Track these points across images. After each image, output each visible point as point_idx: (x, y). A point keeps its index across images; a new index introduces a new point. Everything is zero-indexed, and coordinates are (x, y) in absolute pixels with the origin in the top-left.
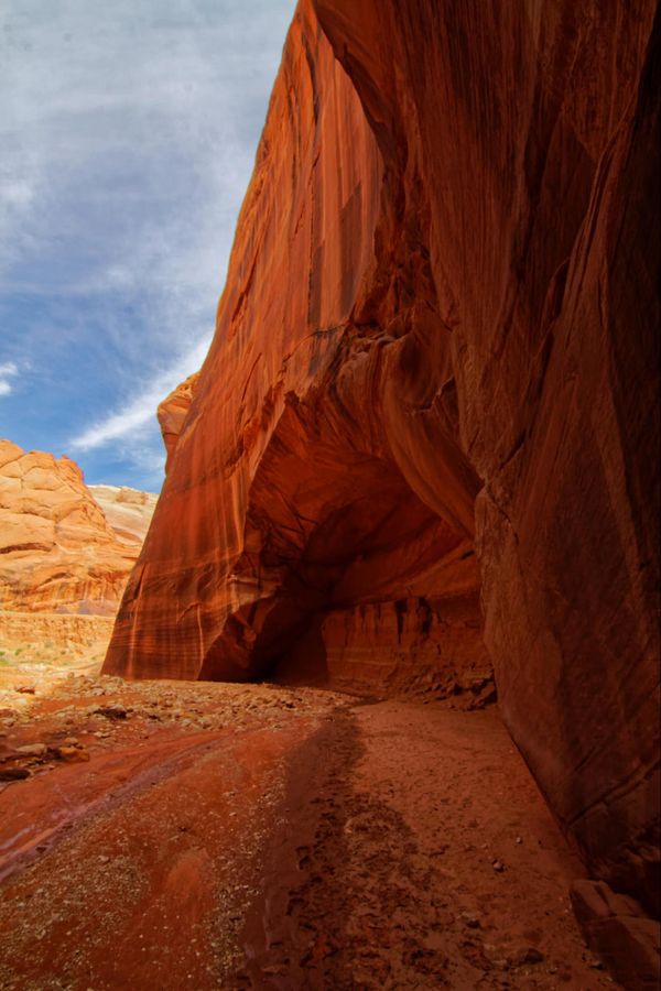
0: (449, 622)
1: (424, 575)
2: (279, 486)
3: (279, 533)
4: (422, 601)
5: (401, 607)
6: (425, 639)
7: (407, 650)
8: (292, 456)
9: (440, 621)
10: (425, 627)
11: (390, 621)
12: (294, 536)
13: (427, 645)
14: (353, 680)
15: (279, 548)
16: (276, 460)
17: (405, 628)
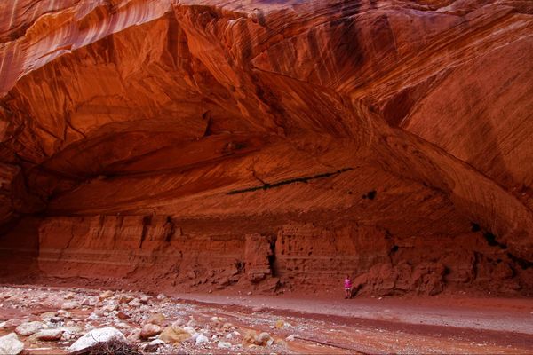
0: (192, 235)
1: (176, 201)
2: (69, 89)
3: (32, 132)
4: (169, 219)
5: (147, 221)
6: (167, 246)
7: (148, 253)
8: (111, 67)
9: (182, 234)
10: (169, 238)
11: (134, 230)
12: (51, 140)
13: (169, 251)
14: (78, 277)
15: (23, 147)
16: (90, 62)
17: (148, 237)
